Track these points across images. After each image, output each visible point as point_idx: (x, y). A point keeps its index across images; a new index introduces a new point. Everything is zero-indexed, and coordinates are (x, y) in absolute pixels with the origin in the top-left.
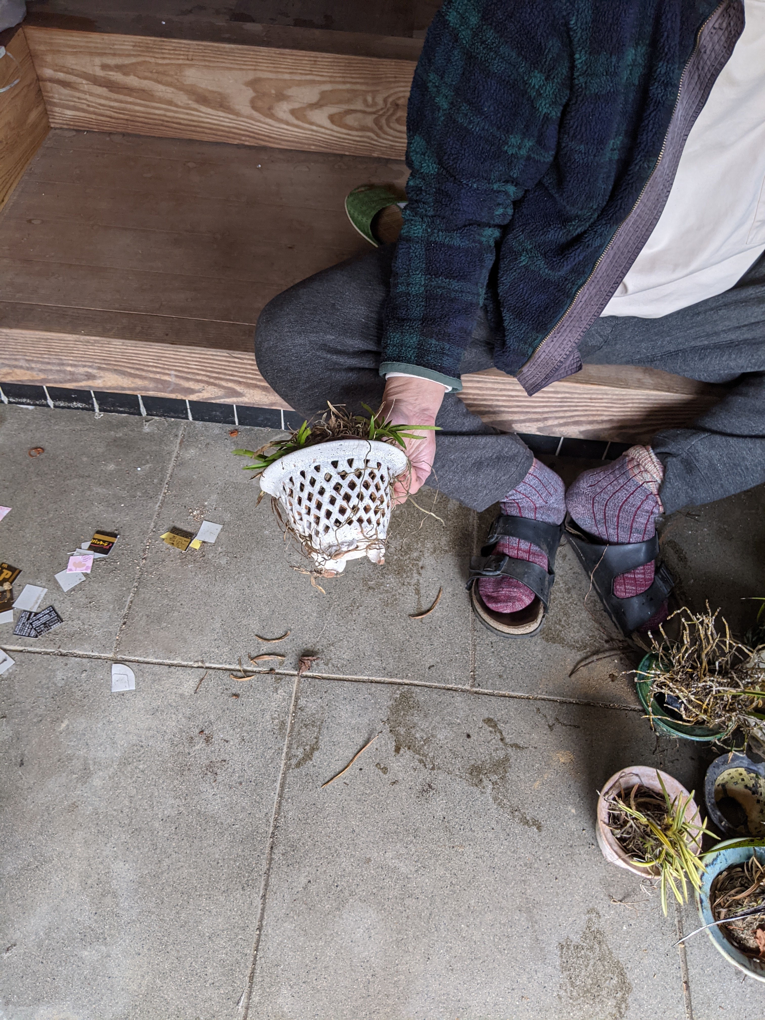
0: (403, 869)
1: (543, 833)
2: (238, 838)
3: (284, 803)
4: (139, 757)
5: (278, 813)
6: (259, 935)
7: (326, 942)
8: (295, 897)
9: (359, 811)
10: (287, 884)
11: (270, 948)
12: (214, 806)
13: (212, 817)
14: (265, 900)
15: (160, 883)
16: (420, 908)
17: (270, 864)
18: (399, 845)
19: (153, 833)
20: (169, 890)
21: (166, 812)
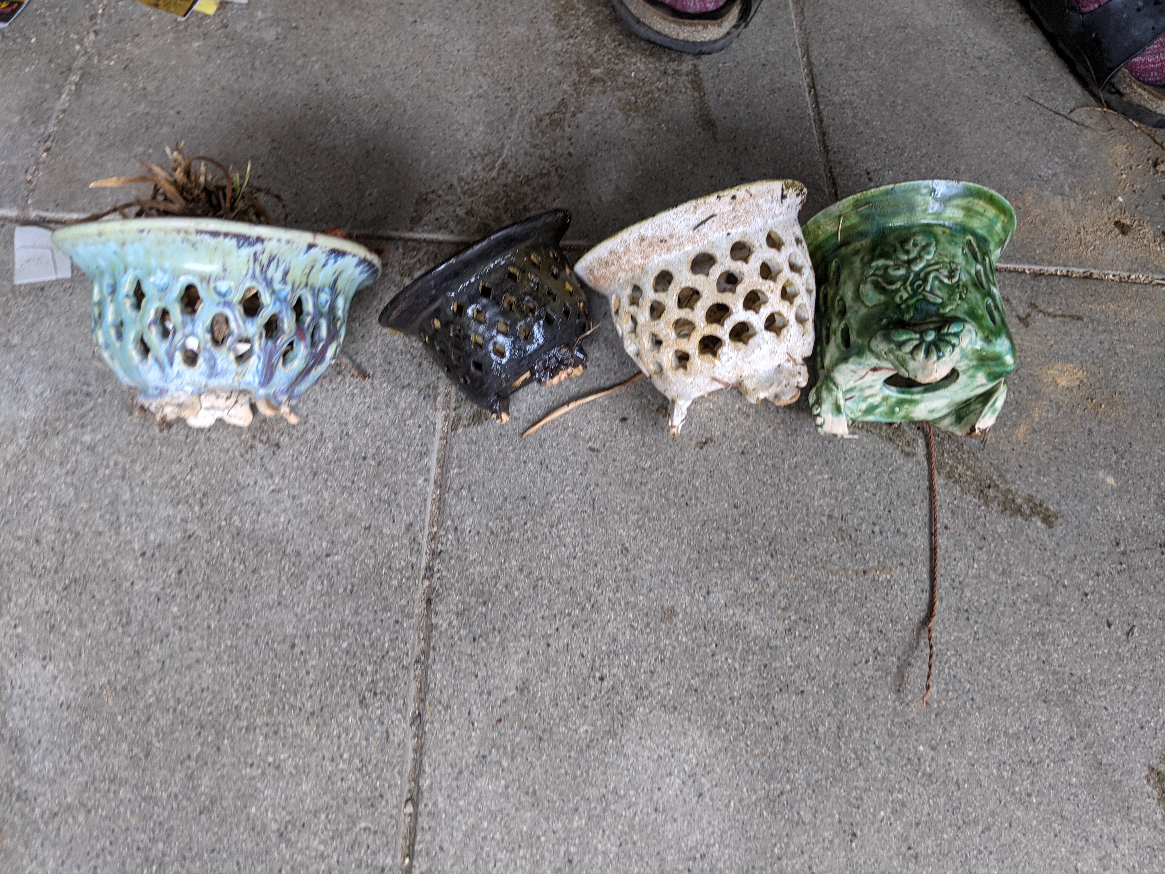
0: (756, 629)
1: (1059, 530)
2: (341, 583)
3: (450, 498)
4: (83, 416)
5: (438, 521)
6: (415, 816)
7: (590, 818)
8: (498, 713)
9: (632, 506)
10: (474, 684)
11: (446, 845)
12: (276, 515)
13: (272, 542)
14: (422, 725)
15: (141, 704)
16: (812, 714)
17: (428, 638)
18: (737, 576)
19: (119, 586)
20: (164, 720)
21: (152, 537)
